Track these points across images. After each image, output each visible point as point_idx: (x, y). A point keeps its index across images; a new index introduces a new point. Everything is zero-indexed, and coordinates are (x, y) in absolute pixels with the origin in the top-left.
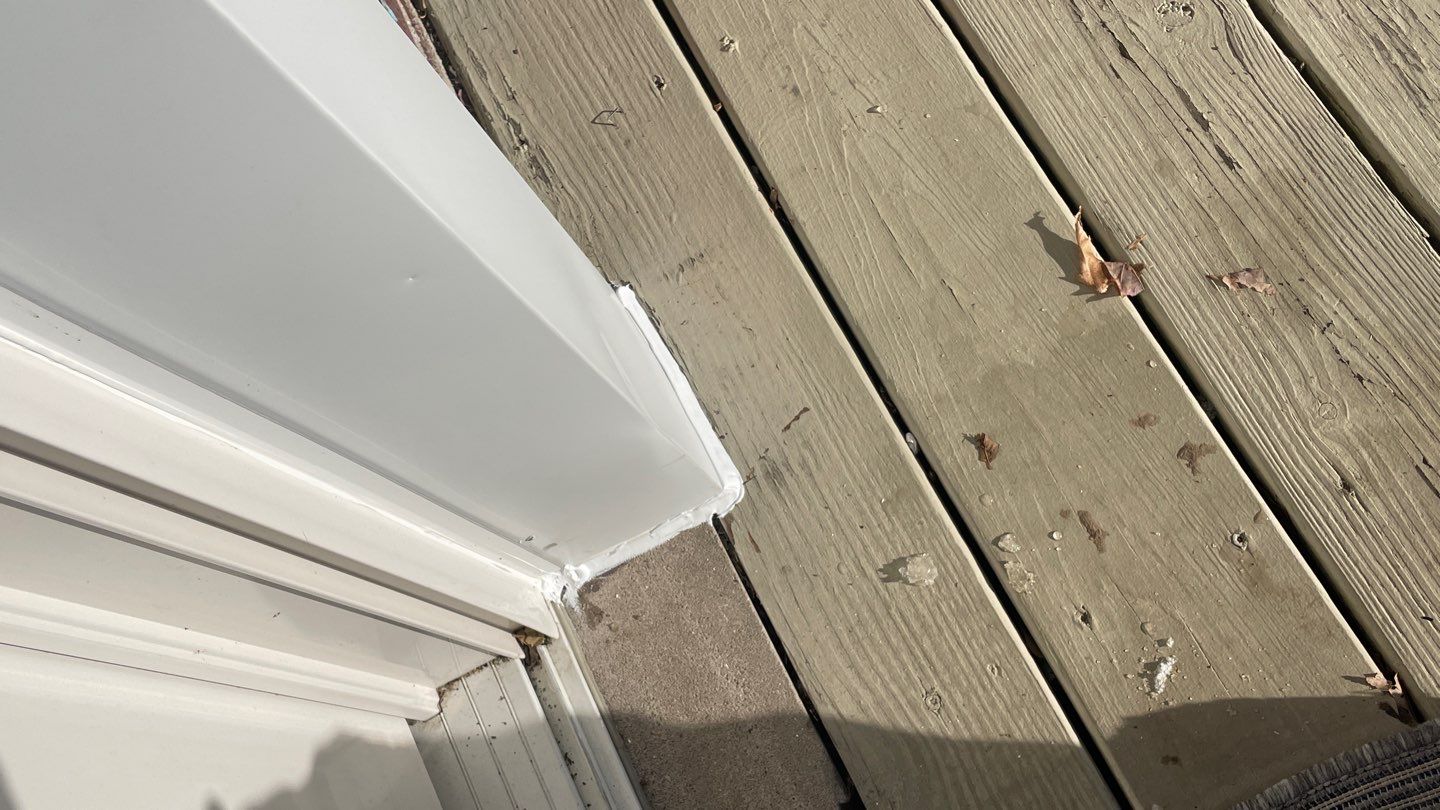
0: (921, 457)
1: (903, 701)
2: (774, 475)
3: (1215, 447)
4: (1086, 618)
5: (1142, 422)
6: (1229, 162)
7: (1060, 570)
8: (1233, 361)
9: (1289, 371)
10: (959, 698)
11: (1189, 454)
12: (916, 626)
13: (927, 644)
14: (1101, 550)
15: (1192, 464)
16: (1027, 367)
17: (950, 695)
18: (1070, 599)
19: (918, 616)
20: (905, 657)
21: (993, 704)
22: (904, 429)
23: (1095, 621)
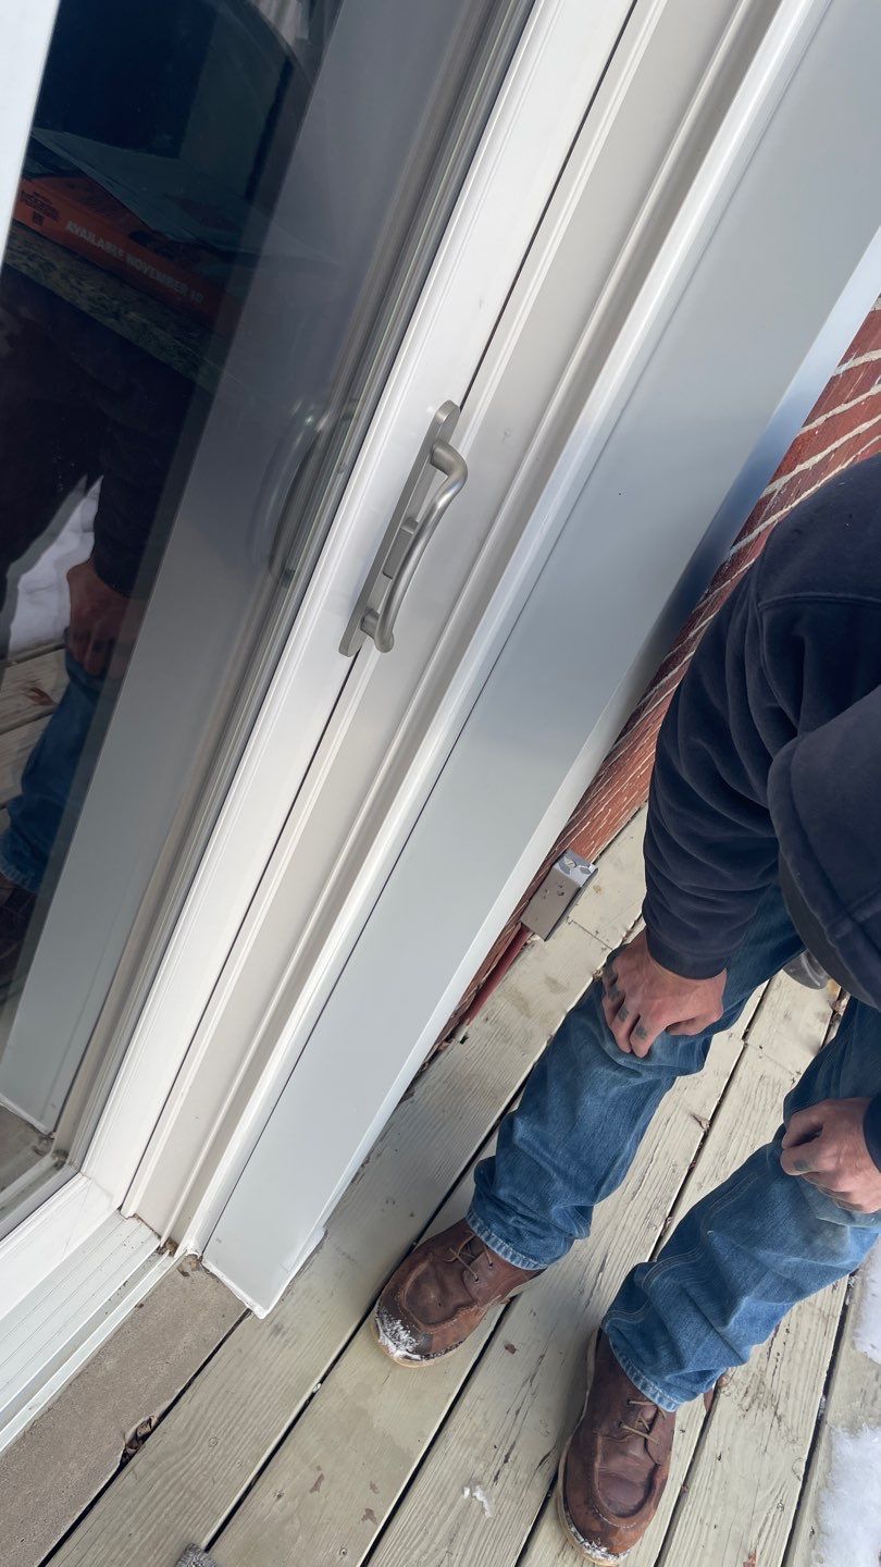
0: (313, 1395)
1: (208, 1428)
2: (277, 1330)
3: (378, 1525)
4: (279, 1496)
5: (373, 1487)
6: (496, 1478)
7: (294, 1476)
8: (416, 1517)
9: (423, 1545)
10: (220, 1453)
11: (369, 1514)
12: (242, 1421)
13: (237, 1429)
14: (311, 1491)
15: (364, 1518)
16: (372, 1425)
17: (220, 1448)
18: (284, 1487)
19: (247, 1420)
20: (227, 1421)
21: (224, 1470)
22: (321, 1382)
23: (281, 1501)
